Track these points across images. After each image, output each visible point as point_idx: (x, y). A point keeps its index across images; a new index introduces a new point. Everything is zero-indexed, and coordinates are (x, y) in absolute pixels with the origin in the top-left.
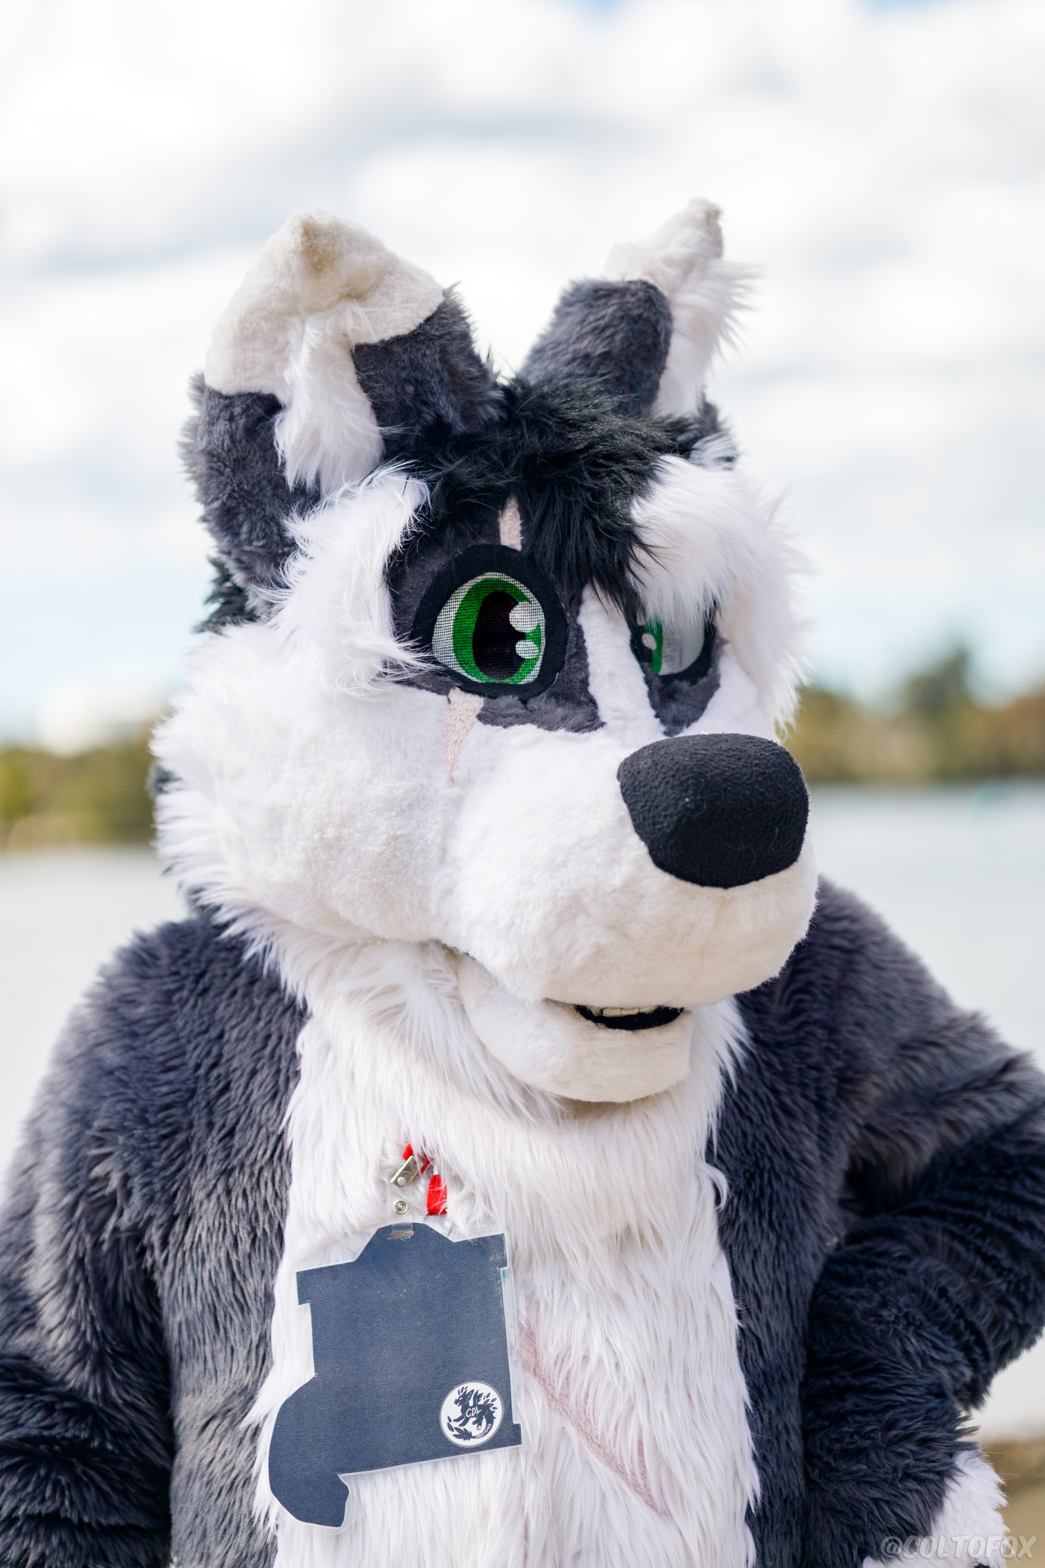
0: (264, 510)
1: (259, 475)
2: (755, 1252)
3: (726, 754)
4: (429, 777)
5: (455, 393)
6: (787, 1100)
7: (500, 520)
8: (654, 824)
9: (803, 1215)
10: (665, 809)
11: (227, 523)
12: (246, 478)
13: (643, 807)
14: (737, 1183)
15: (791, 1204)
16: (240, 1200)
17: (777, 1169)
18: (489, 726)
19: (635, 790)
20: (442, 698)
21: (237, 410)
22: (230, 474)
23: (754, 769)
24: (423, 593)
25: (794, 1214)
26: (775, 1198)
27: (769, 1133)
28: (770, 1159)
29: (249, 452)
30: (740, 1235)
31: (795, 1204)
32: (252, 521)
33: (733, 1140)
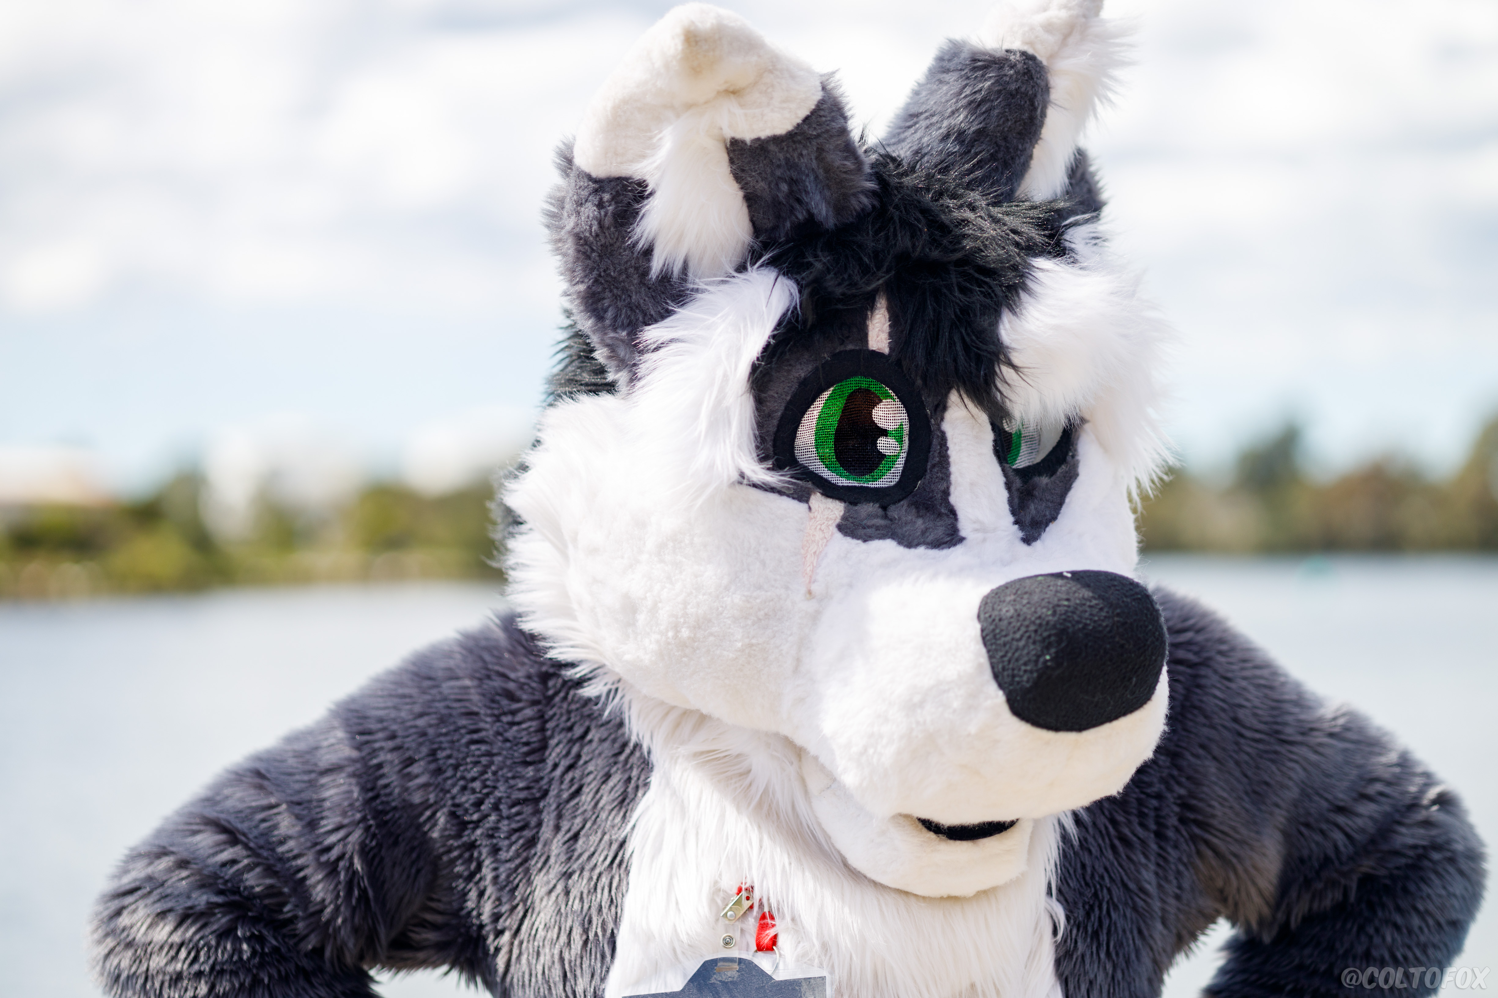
0: (630, 297)
1: (626, 262)
2: (1091, 982)
3: (1088, 603)
4: (787, 588)
5: (829, 187)
6: (1126, 831)
7: (869, 323)
8: (1013, 676)
9: (1138, 942)
10: (1025, 664)
11: (592, 305)
12: (613, 264)
13: (1002, 657)
14: (1076, 915)
15: (1128, 933)
16: (577, 901)
17: (1116, 900)
18: (849, 539)
19: (995, 636)
20: (803, 506)
21: (606, 197)
22: (597, 258)
23: (1116, 619)
24: (788, 398)
25: (1131, 942)
26: (1113, 929)
27: (1108, 864)
28: (1109, 890)
29: (617, 239)
30: (1077, 967)
31: (1132, 932)
32: (617, 307)
33: (1072, 871)
